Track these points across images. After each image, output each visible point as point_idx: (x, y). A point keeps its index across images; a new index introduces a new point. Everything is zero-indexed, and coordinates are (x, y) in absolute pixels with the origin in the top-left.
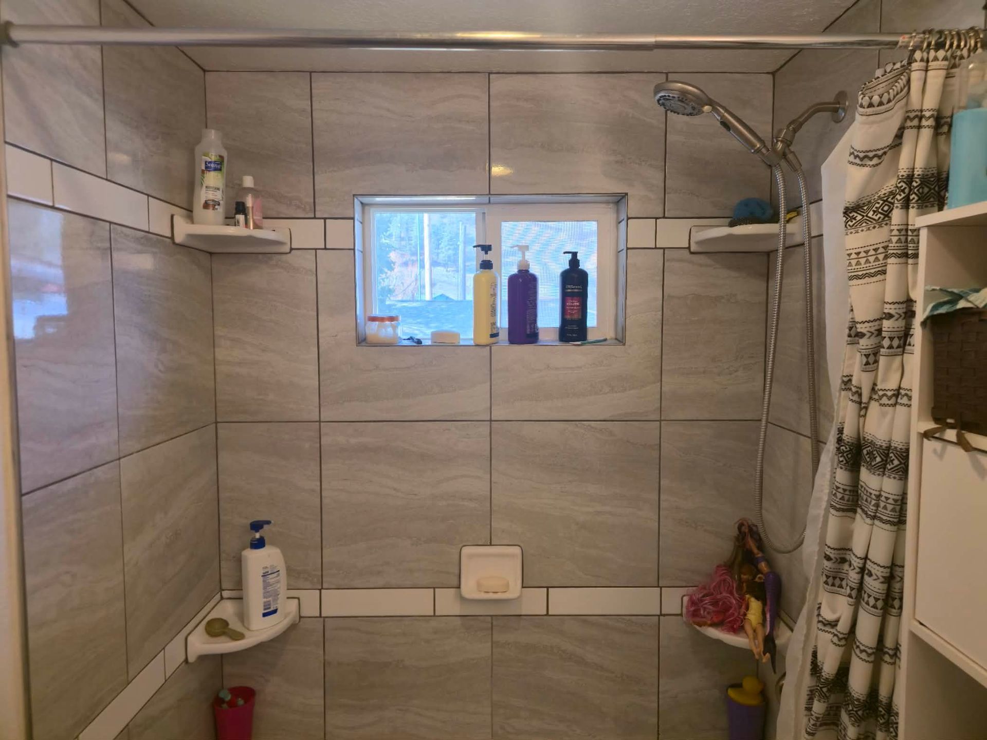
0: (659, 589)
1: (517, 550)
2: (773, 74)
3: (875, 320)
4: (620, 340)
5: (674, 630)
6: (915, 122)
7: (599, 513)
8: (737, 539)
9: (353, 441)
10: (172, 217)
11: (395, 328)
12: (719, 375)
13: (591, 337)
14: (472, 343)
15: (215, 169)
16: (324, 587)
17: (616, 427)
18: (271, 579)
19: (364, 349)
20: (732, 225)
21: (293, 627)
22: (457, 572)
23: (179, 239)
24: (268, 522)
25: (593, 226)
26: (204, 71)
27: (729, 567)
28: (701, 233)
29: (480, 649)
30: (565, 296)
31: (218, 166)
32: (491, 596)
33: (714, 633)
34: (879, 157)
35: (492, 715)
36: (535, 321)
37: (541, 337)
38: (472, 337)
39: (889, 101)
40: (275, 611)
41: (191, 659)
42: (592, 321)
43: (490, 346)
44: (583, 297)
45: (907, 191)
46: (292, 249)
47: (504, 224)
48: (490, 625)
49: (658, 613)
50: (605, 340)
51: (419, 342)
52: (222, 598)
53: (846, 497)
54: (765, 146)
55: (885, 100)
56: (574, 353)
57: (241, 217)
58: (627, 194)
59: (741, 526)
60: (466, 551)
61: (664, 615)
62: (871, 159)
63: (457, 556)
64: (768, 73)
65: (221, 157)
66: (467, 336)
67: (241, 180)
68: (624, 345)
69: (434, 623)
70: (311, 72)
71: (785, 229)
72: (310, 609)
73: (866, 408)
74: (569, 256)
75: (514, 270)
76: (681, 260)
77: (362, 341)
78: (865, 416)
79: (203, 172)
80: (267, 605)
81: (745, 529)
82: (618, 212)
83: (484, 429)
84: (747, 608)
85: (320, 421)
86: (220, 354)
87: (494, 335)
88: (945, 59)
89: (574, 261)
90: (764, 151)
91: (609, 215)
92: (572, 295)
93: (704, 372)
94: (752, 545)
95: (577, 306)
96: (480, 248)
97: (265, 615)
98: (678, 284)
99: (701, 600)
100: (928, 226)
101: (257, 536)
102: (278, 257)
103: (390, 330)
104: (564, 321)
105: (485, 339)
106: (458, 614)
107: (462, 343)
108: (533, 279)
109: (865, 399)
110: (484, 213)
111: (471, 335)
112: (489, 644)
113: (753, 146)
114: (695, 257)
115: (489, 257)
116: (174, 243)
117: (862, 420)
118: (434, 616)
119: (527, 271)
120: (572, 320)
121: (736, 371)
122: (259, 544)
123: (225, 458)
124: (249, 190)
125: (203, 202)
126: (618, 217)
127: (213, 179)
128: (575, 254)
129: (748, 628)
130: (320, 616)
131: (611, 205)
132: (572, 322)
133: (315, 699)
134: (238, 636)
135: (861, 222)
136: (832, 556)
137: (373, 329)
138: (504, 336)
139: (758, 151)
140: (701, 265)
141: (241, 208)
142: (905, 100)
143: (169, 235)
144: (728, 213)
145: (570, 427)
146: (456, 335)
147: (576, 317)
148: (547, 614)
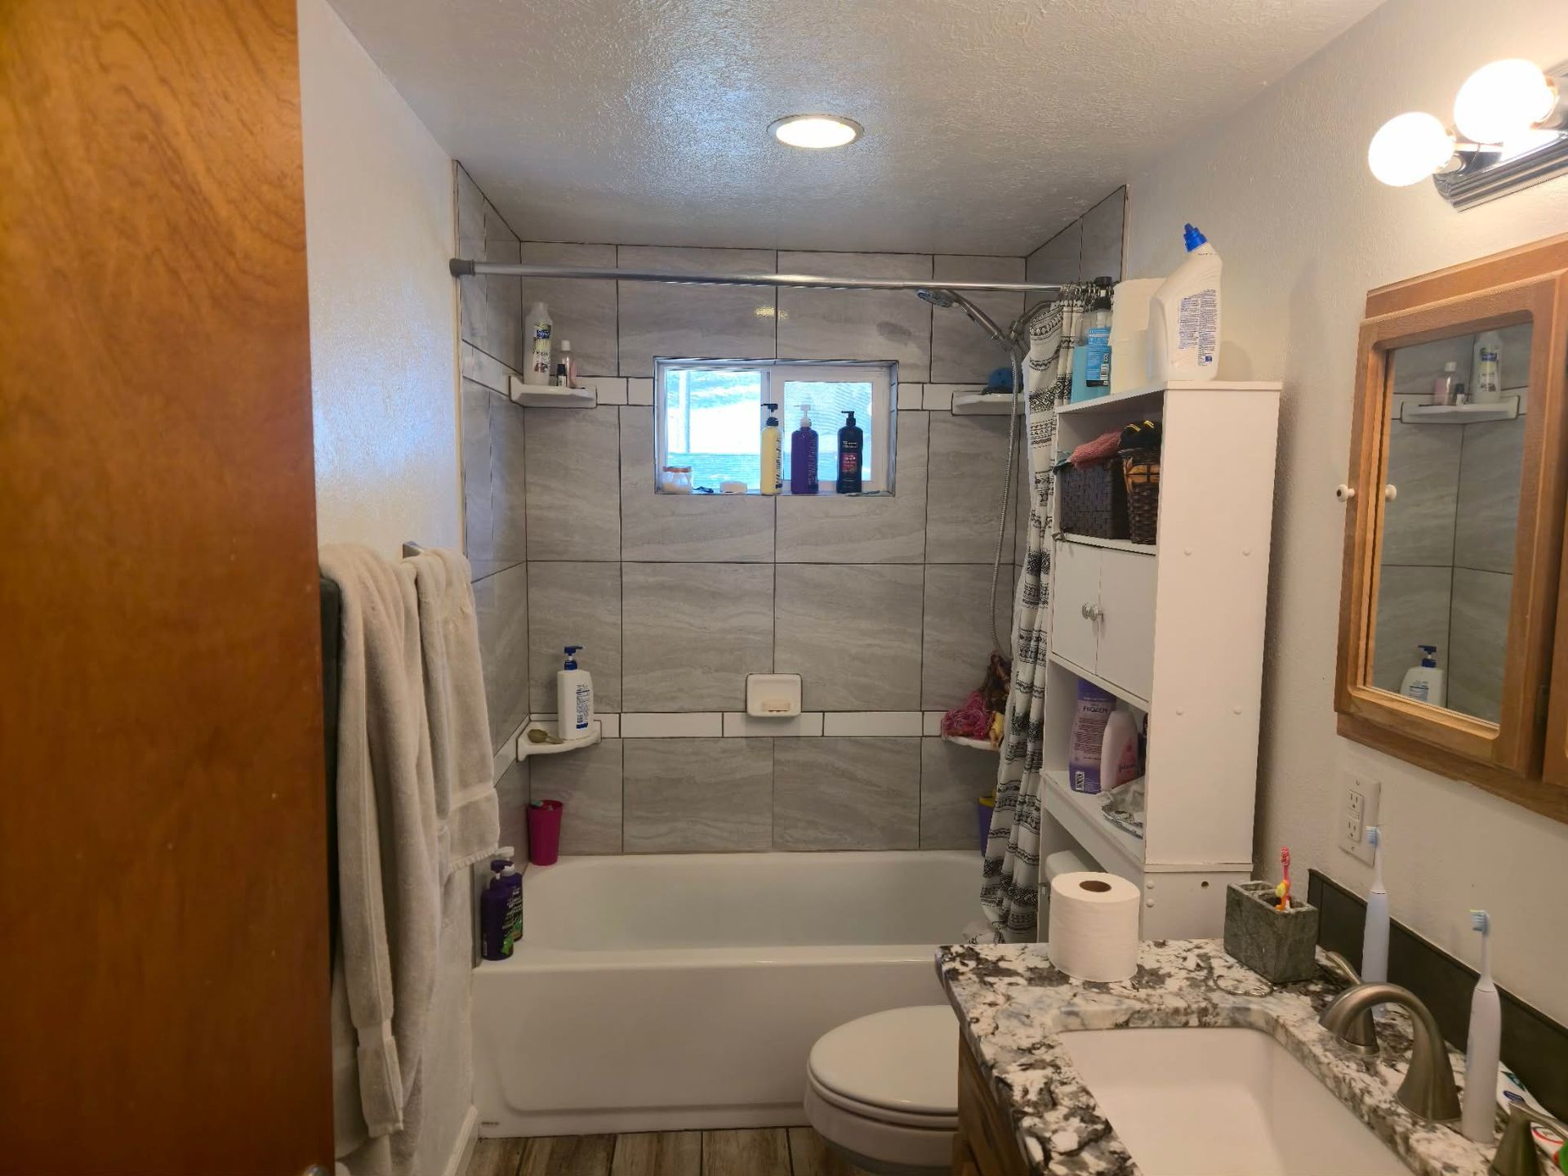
0: (921, 713)
1: (798, 678)
2: (1026, 258)
3: (1047, 472)
4: (891, 492)
5: (933, 749)
6: (1066, 344)
7: (870, 645)
8: (990, 668)
9: (651, 580)
10: (510, 377)
11: (689, 478)
12: (976, 523)
13: (865, 489)
14: (758, 492)
15: (544, 337)
16: (624, 711)
17: (887, 569)
18: (584, 696)
19: (659, 497)
20: (984, 393)
21: (595, 744)
22: (743, 697)
23: (515, 397)
24: (581, 648)
25: (867, 387)
26: (521, 242)
27: (981, 691)
28: (961, 398)
29: (765, 767)
30: (842, 451)
31: (546, 334)
32: (775, 714)
33: (964, 741)
34: (1046, 365)
35: (773, 825)
36: (815, 475)
37: (820, 488)
38: (759, 487)
39: (1047, 332)
40: (585, 725)
41: (522, 757)
42: (866, 473)
43: (775, 495)
44: (858, 452)
45: (1062, 388)
46: (597, 405)
47: (786, 384)
48: (772, 746)
49: (921, 735)
50: (878, 492)
51: (710, 491)
52: (530, 721)
53: (1032, 593)
54: (1002, 334)
55: (1043, 332)
56: (850, 504)
57: (563, 378)
58: (897, 361)
59: (993, 657)
60: (751, 678)
61: (926, 736)
62: (1041, 366)
63: (744, 684)
64: (1021, 257)
65: (549, 326)
66: (754, 485)
67: (560, 344)
68: (894, 496)
69: (721, 744)
70: (617, 245)
71: (1017, 398)
72: (611, 730)
73: (1044, 531)
74: (847, 415)
75: (797, 428)
76: (945, 421)
77: (659, 489)
78: (1043, 537)
79: (535, 339)
80: (580, 720)
81: (996, 659)
82: (891, 376)
83: (769, 570)
84: (994, 720)
85: (621, 562)
86: (532, 499)
87: (779, 486)
88: (1081, 306)
89: (851, 420)
90: (1001, 338)
91: (882, 378)
92: (849, 451)
93: (963, 521)
94: (1001, 671)
95: (854, 461)
96: (766, 407)
97: (578, 727)
98: (940, 443)
99: (954, 716)
100: (1060, 414)
101: (571, 659)
102: (584, 411)
103: (685, 480)
104: (841, 475)
105: (771, 489)
106: (744, 735)
107: (748, 493)
108: (814, 435)
109: (1043, 524)
110: (769, 373)
111: (758, 487)
112: (772, 763)
113: (993, 334)
114: (955, 418)
115: (775, 414)
116: (511, 400)
117: (1042, 539)
118: (723, 737)
119: (808, 428)
120: (848, 473)
121: (991, 520)
122: (572, 666)
123: (534, 594)
124: (566, 353)
125: (535, 365)
126: (890, 381)
127: (543, 346)
128: (851, 414)
129: (992, 735)
130: (620, 737)
131: (885, 369)
132: (848, 475)
133: (614, 811)
134: (557, 741)
135: (1039, 405)
136: (1024, 636)
137: (669, 479)
138: (787, 487)
139: (996, 338)
140: (960, 425)
141: (561, 370)
142: (1060, 330)
143: (506, 393)
144: (984, 380)
145: (845, 569)
146: (745, 486)
147: (852, 470)
148: (823, 736)
